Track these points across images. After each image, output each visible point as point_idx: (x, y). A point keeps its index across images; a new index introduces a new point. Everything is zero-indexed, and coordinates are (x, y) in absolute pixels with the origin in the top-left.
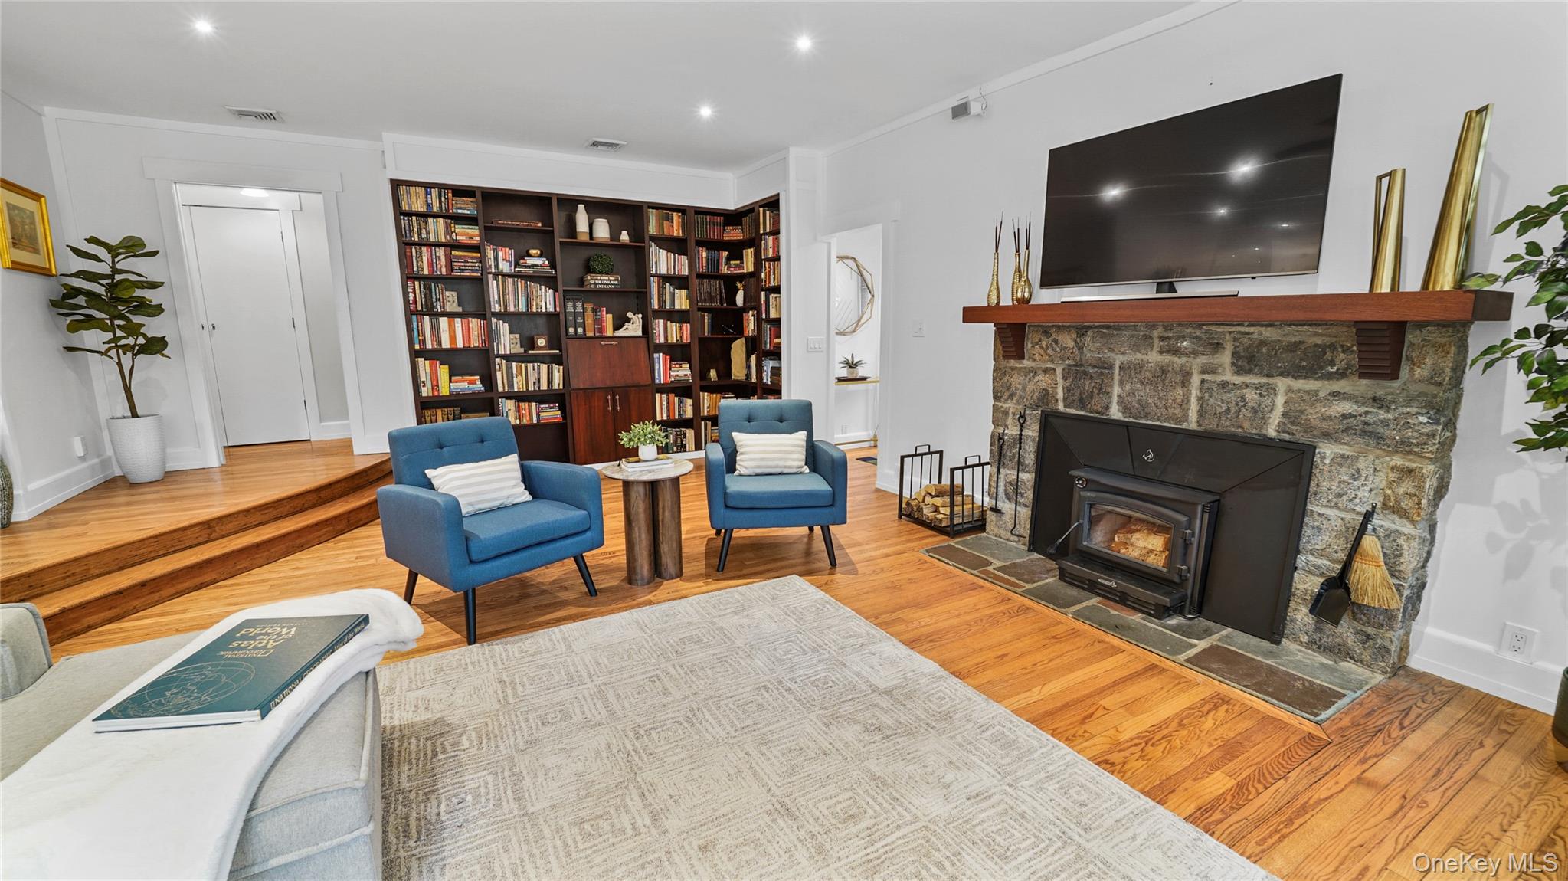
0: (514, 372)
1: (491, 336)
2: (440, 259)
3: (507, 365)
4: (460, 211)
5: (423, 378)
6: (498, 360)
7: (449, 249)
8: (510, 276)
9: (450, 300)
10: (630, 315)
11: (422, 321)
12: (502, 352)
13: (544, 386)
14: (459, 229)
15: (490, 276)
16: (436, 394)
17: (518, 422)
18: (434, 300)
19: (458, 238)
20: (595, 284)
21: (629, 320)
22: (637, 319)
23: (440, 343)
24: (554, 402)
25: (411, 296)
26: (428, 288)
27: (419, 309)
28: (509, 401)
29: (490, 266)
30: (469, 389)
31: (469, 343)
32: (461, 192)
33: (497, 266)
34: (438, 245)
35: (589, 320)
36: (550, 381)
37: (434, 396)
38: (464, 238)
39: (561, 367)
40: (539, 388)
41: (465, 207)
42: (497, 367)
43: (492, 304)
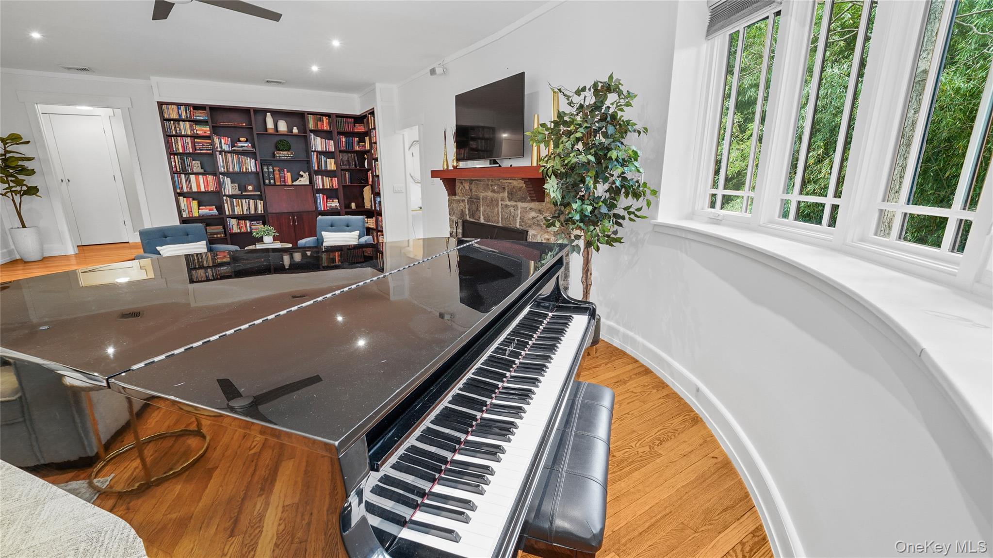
0: (235, 204)
1: (220, 185)
2: (188, 144)
3: (230, 201)
4: (197, 118)
5: (183, 207)
6: (225, 198)
7: (193, 138)
8: (229, 152)
9: (196, 166)
10: (301, 173)
11: (180, 177)
12: (227, 193)
13: (253, 212)
14: (198, 127)
15: (217, 153)
16: (191, 216)
17: (239, 231)
18: (186, 166)
19: (198, 132)
20: (280, 156)
21: (302, 176)
22: (306, 175)
23: (191, 189)
24: (259, 220)
25: (173, 164)
26: (182, 159)
27: (178, 170)
28: (233, 220)
29: (217, 147)
30: (210, 213)
31: (208, 188)
32: (197, 107)
33: (221, 147)
34: (187, 136)
35: (277, 176)
36: (256, 209)
37: (189, 217)
38: (201, 132)
39: (262, 202)
40: (250, 213)
41: (200, 116)
42: (225, 201)
43: (220, 167)
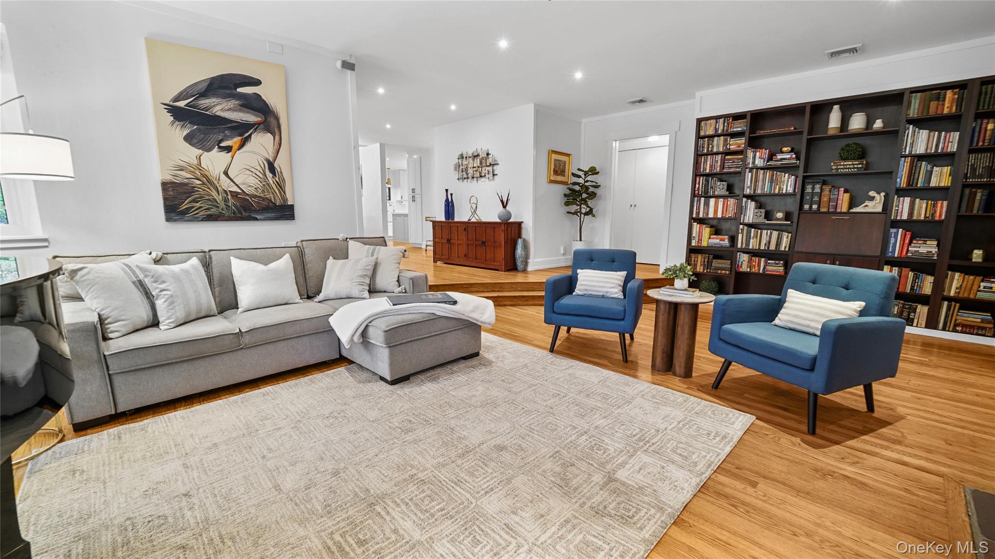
0: (752, 235)
1: (741, 210)
2: (717, 162)
3: (747, 230)
4: (735, 130)
5: (694, 235)
6: (741, 226)
7: (724, 155)
8: (762, 169)
9: (720, 188)
10: (872, 193)
11: (700, 200)
12: (746, 221)
13: (773, 247)
14: (732, 141)
15: (747, 170)
16: (700, 245)
17: (748, 270)
18: (709, 188)
19: (731, 147)
20: (837, 169)
21: (872, 199)
22: (880, 198)
23: (707, 214)
24: (780, 260)
25: (697, 185)
26: (707, 181)
27: (700, 193)
28: (745, 255)
29: (749, 163)
30: (719, 244)
31: (726, 215)
32: (737, 117)
33: (754, 162)
34: (717, 154)
35: (825, 199)
36: (778, 244)
37: (698, 246)
38: (735, 146)
39: (790, 235)
40: (768, 248)
41: (739, 126)
42: (740, 231)
43: (745, 188)
